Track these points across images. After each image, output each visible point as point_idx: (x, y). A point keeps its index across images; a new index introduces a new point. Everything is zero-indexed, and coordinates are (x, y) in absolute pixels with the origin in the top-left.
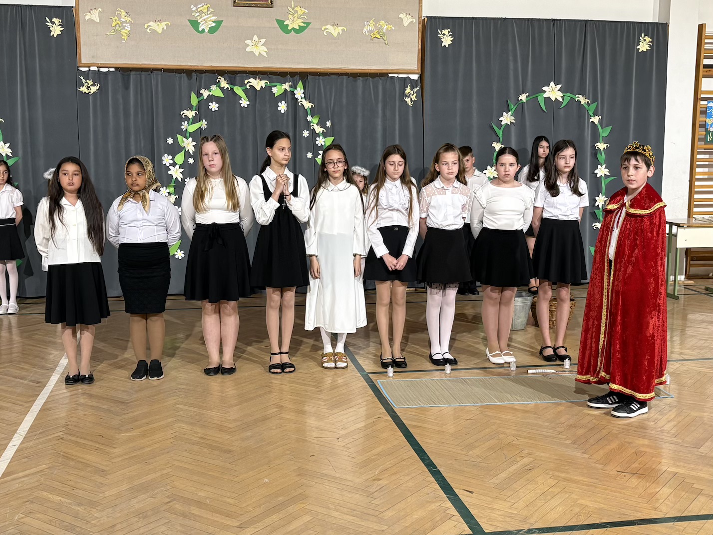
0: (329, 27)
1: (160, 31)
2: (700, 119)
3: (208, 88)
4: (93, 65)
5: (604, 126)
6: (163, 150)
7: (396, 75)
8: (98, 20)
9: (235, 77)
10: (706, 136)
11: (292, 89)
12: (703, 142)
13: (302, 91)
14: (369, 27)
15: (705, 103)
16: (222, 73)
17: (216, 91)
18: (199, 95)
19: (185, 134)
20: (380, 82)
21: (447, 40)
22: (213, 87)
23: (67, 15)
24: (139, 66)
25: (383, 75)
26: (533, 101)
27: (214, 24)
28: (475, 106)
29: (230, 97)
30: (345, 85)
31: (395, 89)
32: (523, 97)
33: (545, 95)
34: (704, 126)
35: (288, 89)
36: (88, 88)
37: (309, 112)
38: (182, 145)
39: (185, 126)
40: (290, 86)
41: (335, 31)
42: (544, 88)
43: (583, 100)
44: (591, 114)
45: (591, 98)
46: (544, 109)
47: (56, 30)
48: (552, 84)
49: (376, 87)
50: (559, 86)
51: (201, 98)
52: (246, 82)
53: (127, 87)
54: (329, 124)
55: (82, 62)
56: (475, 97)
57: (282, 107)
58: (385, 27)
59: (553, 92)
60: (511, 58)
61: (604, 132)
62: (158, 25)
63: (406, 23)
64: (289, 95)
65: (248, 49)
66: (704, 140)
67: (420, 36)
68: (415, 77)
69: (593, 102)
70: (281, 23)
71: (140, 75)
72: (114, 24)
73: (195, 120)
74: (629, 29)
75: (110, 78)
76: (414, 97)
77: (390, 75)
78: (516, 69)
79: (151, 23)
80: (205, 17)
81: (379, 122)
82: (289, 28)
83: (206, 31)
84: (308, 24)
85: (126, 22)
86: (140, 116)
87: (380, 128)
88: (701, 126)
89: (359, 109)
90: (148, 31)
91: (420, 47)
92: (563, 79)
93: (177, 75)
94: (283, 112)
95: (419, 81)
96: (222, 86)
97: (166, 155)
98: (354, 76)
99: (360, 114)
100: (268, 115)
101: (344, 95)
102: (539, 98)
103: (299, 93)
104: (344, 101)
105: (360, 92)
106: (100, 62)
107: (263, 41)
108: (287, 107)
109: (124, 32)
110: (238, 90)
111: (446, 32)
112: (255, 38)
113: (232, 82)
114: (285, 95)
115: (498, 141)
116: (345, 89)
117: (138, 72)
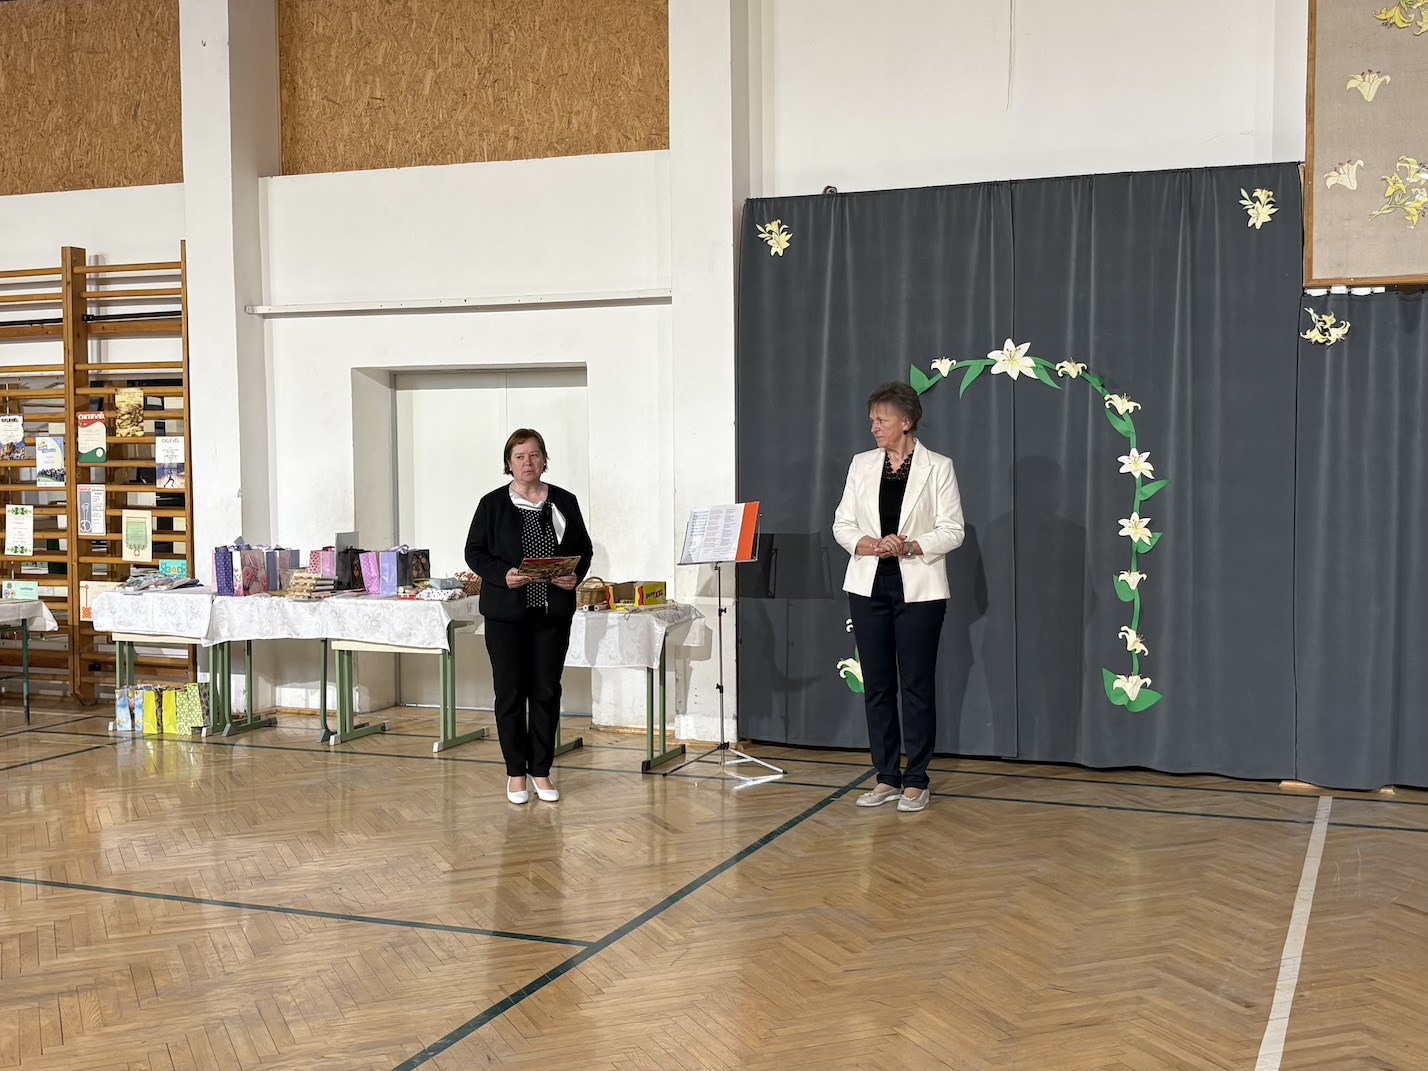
4: (1339, 281)
8: (1353, 186)
23: (1287, 180)
36: (1324, 331)
47: (1260, 213)
53: (1409, 326)
55: (1314, 278)
72: (1390, 191)
75: (1373, 307)
85: (1417, 185)
106: (1353, 274)
109: (1412, 207)
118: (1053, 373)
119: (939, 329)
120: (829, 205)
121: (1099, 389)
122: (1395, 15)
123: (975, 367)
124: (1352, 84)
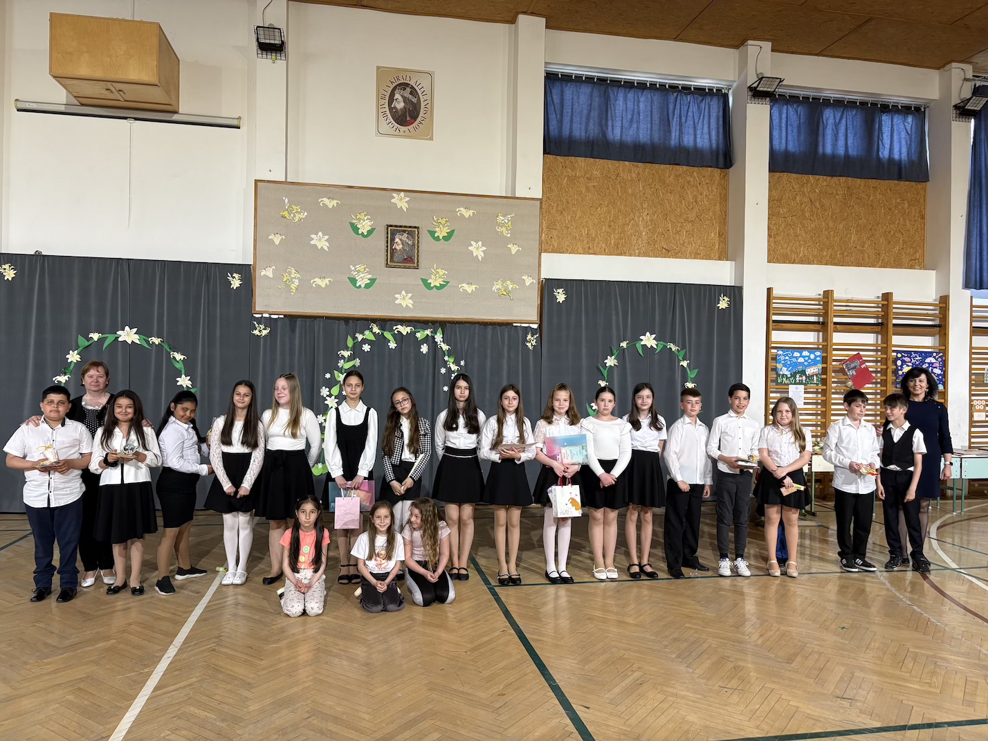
0: (464, 285)
1: (324, 286)
2: (772, 364)
3: (362, 333)
4: (266, 312)
5: (692, 368)
6: (321, 384)
7: (519, 325)
8: (271, 276)
9: (385, 325)
10: (777, 378)
11: (433, 335)
12: (774, 384)
13: (442, 336)
14: (497, 286)
15: (775, 351)
16: (374, 320)
17: (368, 335)
18: (355, 338)
19: (340, 370)
20: (506, 329)
21: (561, 297)
22: (367, 332)
23: (246, 271)
24: (304, 314)
25: (508, 324)
26: (632, 347)
27: (369, 282)
28: (584, 350)
29: (380, 341)
30: (477, 331)
31: (518, 336)
32: (624, 344)
33: (642, 343)
34: (775, 369)
35: (430, 335)
36: (260, 331)
37: (446, 353)
38: (338, 379)
39: (341, 363)
40: (431, 332)
41: (470, 289)
42: (641, 337)
43: (674, 348)
44: (681, 358)
45: (680, 345)
46: (641, 354)
47: (236, 283)
48: (648, 334)
49: (502, 335)
50: (654, 336)
51: (356, 341)
52: (394, 328)
53: (293, 330)
54: (462, 363)
55: (257, 310)
56: (584, 343)
57: (424, 349)
58: (511, 286)
59: (649, 340)
60: (614, 312)
61: (692, 374)
62: (322, 281)
63: (527, 284)
64: (430, 339)
65: (397, 302)
66: (775, 381)
67: (539, 293)
68: (535, 326)
69: (682, 349)
70: (425, 281)
71: (305, 321)
72: (285, 280)
73: (350, 359)
74: (710, 290)
75: (279, 323)
76: (534, 343)
77: (514, 325)
78: (618, 323)
79: (316, 279)
80: (362, 275)
81: (505, 361)
82: (432, 286)
83: (363, 286)
84: (447, 282)
85: (295, 278)
86: (303, 355)
87: (505, 367)
88: (773, 370)
89: (489, 351)
90: (314, 285)
91: (539, 302)
92: (657, 330)
93: (337, 322)
94: (424, 352)
95: (538, 330)
96: (374, 331)
97: (324, 388)
98: (484, 324)
99: (489, 356)
100: (412, 355)
101: (476, 339)
102: (637, 345)
103: (439, 337)
104: (476, 345)
105: (489, 337)
106: (271, 310)
107: (410, 295)
108: (429, 349)
109: (293, 286)
110: (388, 335)
111: (560, 291)
112: (403, 293)
113: (382, 328)
114: (426, 339)
115: (603, 380)
116: (477, 336)
117: (303, 319)
118: (148, 342)
119: (93, 320)
120: (37, 259)
121: (168, 350)
122: (286, 214)
123: (110, 338)
124: (270, 237)
